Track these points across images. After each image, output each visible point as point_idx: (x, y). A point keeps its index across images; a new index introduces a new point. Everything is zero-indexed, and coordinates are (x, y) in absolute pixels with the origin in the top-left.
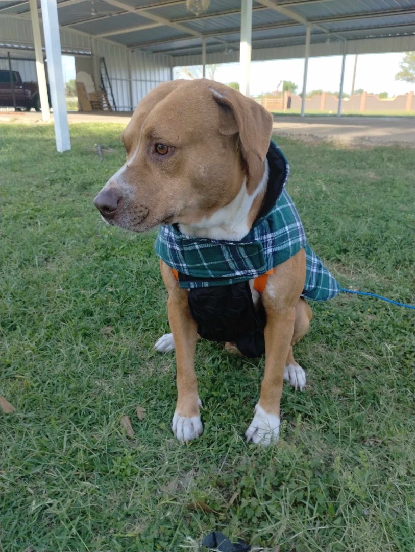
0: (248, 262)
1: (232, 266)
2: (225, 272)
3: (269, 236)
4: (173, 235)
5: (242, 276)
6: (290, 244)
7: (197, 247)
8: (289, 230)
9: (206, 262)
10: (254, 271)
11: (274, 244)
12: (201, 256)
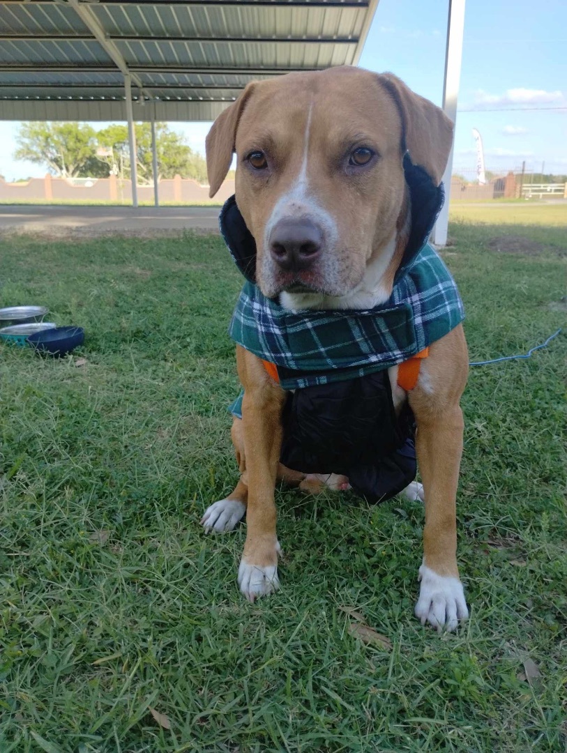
0: (390, 340)
1: (364, 348)
2: (354, 359)
3: (416, 297)
4: (268, 311)
5: (380, 361)
6: (448, 308)
7: (309, 325)
8: (444, 289)
9: (324, 346)
10: (397, 353)
11: (424, 310)
12: (316, 338)
